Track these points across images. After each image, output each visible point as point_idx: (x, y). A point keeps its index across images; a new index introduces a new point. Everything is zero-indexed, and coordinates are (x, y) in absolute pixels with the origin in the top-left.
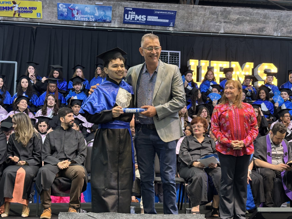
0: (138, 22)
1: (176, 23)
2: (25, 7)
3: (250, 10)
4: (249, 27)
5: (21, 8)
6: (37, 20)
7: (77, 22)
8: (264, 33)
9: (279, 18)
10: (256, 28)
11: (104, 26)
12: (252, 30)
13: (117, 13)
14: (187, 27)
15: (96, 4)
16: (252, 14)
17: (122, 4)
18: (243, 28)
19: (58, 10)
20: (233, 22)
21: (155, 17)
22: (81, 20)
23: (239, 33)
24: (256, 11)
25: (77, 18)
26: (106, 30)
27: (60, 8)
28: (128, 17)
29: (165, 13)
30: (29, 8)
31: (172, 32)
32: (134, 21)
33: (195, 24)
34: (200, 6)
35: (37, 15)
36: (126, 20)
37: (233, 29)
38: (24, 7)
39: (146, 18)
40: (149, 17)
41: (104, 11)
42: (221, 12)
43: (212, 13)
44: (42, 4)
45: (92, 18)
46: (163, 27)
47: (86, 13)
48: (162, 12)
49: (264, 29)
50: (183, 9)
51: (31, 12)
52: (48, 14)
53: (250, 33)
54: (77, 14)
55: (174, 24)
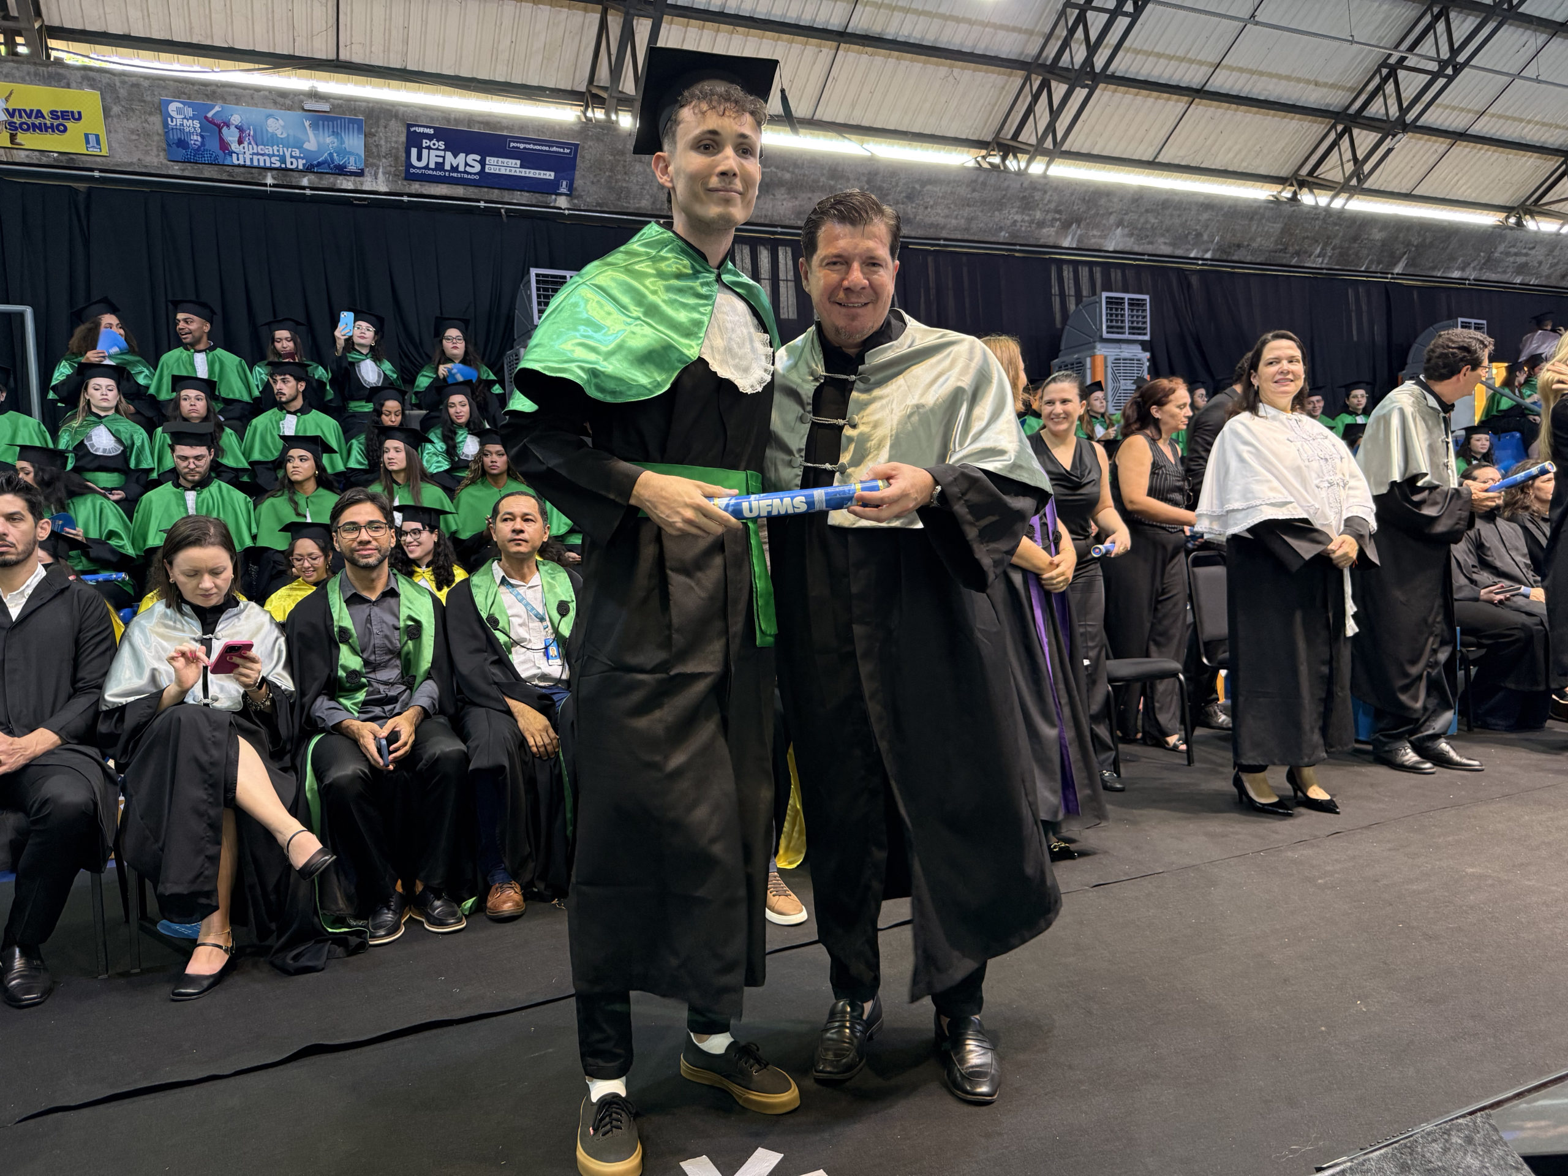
0: (455, 175)
1: (578, 182)
2: (35, 108)
4: (790, 204)
5: (21, 117)
6: (88, 162)
7: (242, 170)
11: (338, 186)
13: (383, 142)
15: (306, 107)
16: (799, 162)
17: (397, 112)
18: (773, 207)
19: (165, 124)
21: (510, 161)
22: (255, 163)
23: (762, 221)
25: (241, 156)
26: (348, 202)
27: (172, 118)
28: (419, 159)
29: (544, 148)
30: (53, 113)
31: (567, 212)
32: (441, 173)
33: (635, 188)
35: (87, 142)
36: (415, 167)
38: (32, 111)
39: (483, 163)
40: (493, 159)
41: (335, 133)
44: (103, 99)
45: (297, 158)
46: (537, 195)
47: (273, 140)
48: (531, 146)
50: (598, 139)
51: (62, 128)
52: (130, 140)
53: (792, 223)
54: (240, 142)
55: (571, 187)
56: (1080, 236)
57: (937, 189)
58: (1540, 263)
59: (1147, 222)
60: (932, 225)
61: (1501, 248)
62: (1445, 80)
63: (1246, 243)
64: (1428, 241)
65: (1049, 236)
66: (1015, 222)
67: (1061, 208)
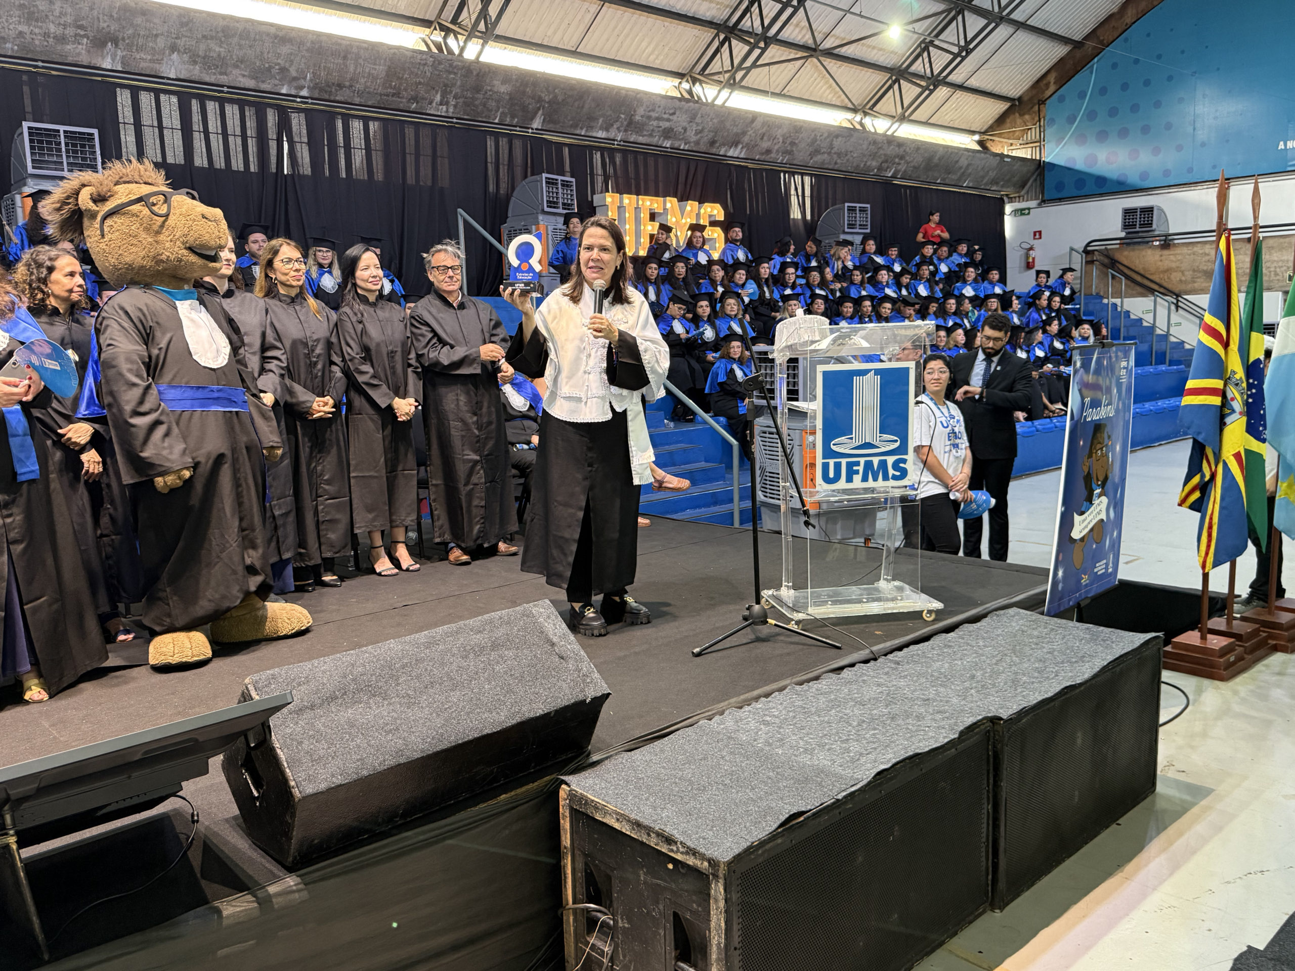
56: (123, 57)
59: (210, 50)
63: (347, 84)
65: (79, 54)
66: (21, 33)
67: (84, 23)
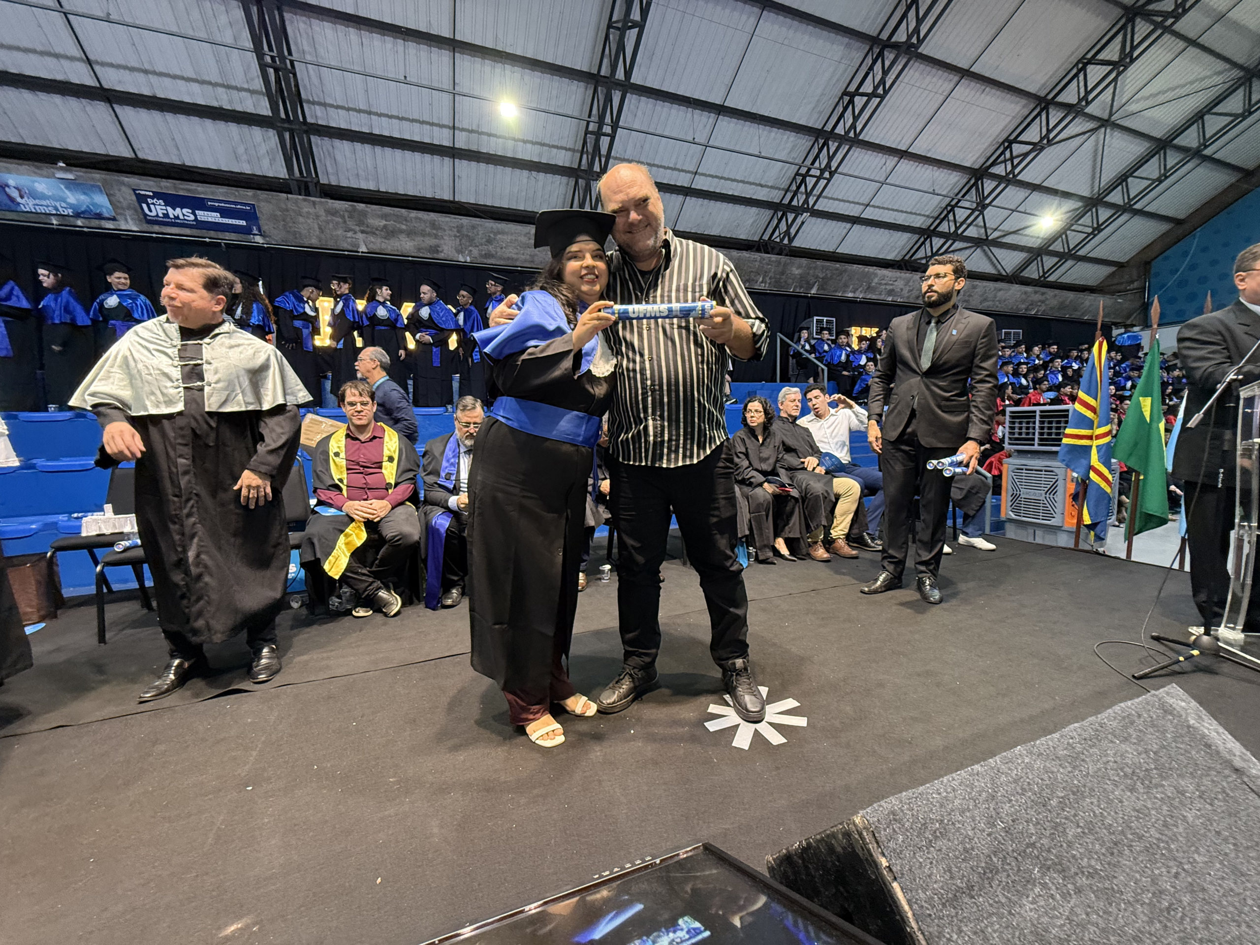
0: (179, 221)
1: (264, 228)
3: (403, 210)
4: (411, 244)
7: (32, 215)
8: (441, 256)
9: (459, 228)
10: (423, 245)
11: (104, 226)
12: (419, 250)
13: (121, 200)
14: (291, 237)
15: (58, 177)
17: (123, 180)
18: (400, 245)
20: (377, 232)
21: (212, 213)
22: (39, 211)
23: (396, 253)
24: (414, 214)
28: (150, 210)
29: (232, 206)
31: (264, 245)
32: (169, 220)
33: (304, 232)
34: (300, 197)
36: (149, 216)
37: (384, 246)
39: (194, 214)
40: (200, 212)
41: (85, 194)
42: (346, 211)
43: (333, 213)
45: (66, 208)
46: (240, 235)
47: (44, 197)
48: (223, 205)
49: (440, 249)
50: (267, 201)
53: (415, 255)
54: (21, 197)
55: (260, 230)
57: (505, 237)
58: (902, 290)
60: (508, 259)
61: (876, 280)
62: (826, 181)
64: (829, 275)
